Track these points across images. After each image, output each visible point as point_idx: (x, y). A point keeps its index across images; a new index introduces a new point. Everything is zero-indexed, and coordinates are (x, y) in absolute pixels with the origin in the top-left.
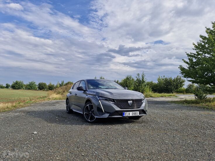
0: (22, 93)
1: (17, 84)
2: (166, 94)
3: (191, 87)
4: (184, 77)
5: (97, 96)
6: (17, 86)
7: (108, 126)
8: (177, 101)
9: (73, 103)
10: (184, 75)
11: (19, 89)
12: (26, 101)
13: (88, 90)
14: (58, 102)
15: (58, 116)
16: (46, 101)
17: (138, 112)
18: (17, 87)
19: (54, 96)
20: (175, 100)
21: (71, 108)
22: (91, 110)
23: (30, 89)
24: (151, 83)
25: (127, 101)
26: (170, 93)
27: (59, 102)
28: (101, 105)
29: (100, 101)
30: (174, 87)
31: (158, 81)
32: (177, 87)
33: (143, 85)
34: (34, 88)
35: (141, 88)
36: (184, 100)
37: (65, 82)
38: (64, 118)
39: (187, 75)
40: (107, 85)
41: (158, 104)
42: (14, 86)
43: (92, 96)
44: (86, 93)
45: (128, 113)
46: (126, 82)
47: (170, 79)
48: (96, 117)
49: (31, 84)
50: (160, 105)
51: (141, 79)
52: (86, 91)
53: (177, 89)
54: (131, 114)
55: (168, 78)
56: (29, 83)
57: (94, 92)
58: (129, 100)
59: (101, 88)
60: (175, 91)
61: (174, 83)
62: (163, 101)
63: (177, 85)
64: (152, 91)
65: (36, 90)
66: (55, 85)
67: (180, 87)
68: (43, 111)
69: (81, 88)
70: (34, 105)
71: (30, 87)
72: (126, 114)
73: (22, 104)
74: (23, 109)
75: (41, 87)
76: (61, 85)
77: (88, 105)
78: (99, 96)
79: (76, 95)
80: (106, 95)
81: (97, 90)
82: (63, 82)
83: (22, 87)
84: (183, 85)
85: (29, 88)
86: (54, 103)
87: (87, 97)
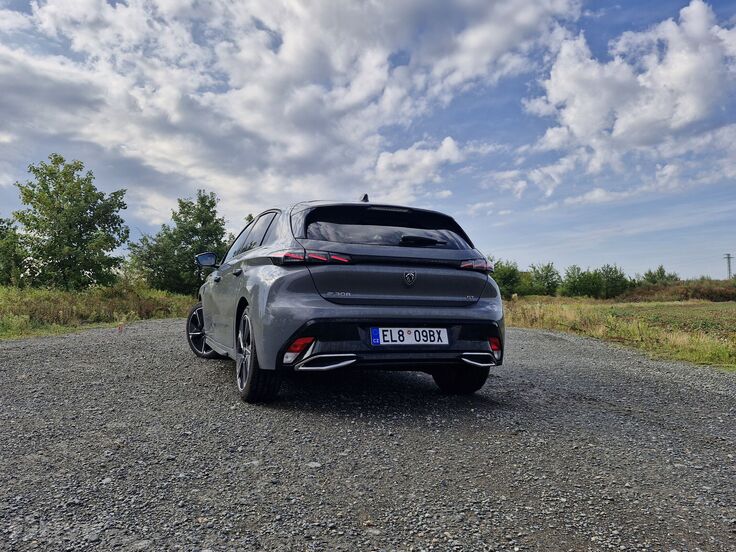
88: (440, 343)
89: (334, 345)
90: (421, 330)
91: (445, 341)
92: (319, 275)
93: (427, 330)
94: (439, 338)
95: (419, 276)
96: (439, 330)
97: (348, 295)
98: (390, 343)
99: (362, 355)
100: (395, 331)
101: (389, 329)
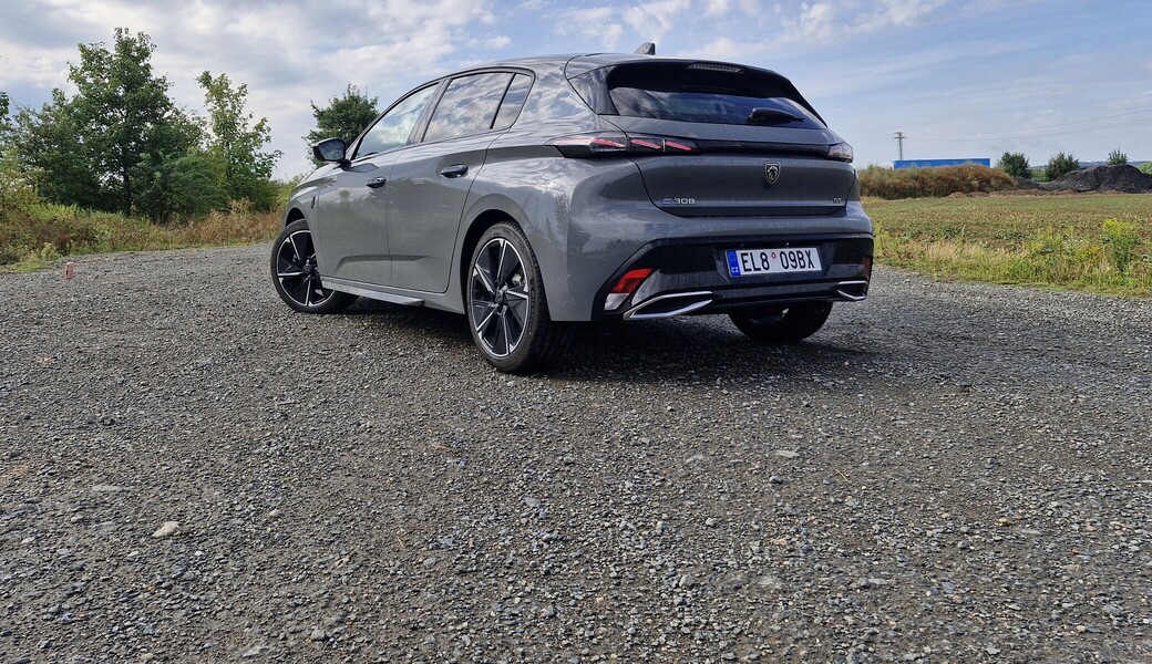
88: (812, 269)
89: (683, 278)
90: (787, 251)
91: (818, 267)
92: (654, 172)
93: (794, 250)
94: (810, 262)
95: (784, 170)
96: (807, 249)
97: (692, 202)
98: (753, 272)
99: (717, 293)
100: (757, 253)
101: (748, 252)
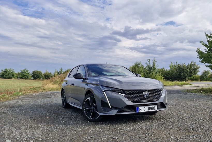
0: (13, 83)
1: (7, 73)
2: (179, 82)
3: (206, 73)
4: (201, 62)
5: (101, 87)
6: (7, 74)
7: (116, 126)
8: (193, 90)
9: (70, 95)
10: (202, 59)
11: (9, 78)
12: (14, 93)
13: (88, 78)
14: (54, 93)
15: (51, 112)
16: (40, 92)
17: (156, 106)
18: (7, 76)
19: (50, 86)
20: (191, 89)
21: (68, 102)
22: (92, 104)
23: (22, 78)
24: (163, 69)
25: (142, 91)
26: (183, 81)
27: (56, 93)
28: (107, 98)
29: (104, 93)
30: (188, 74)
31: (171, 68)
32: (190, 74)
33: (153, 72)
34: (27, 77)
35: (152, 75)
36: (200, 88)
37: (64, 70)
38: (58, 114)
39: (206, 59)
40: (113, 71)
41: (173, 93)
42: (3, 75)
43: (94, 86)
44: (86, 82)
45: (143, 107)
46: (135, 69)
47: (184, 66)
48: (100, 114)
49: (23, 72)
50: (175, 95)
51: (152, 66)
52: (85, 79)
53: (191, 76)
54: (147, 109)
55: (181, 64)
56: (21, 72)
57: (97, 80)
58: (145, 91)
59: (106, 75)
60: (188, 78)
61: (188, 70)
62: (177, 90)
63: (191, 72)
64: (164, 79)
65: (30, 79)
66: (52, 73)
67: (194, 74)
68: (32, 106)
69: (79, 75)
70: (23, 97)
71: (23, 76)
72: (141, 109)
73: (7, 97)
74: (7, 103)
75: (36, 76)
76: (59, 74)
77: (88, 98)
78: (104, 87)
79: (73, 84)
80: (113, 84)
81: (101, 77)
82: (62, 70)
83: (13, 75)
84: (197, 72)
85: (21, 76)
86: (48, 95)
87: (87, 87)
